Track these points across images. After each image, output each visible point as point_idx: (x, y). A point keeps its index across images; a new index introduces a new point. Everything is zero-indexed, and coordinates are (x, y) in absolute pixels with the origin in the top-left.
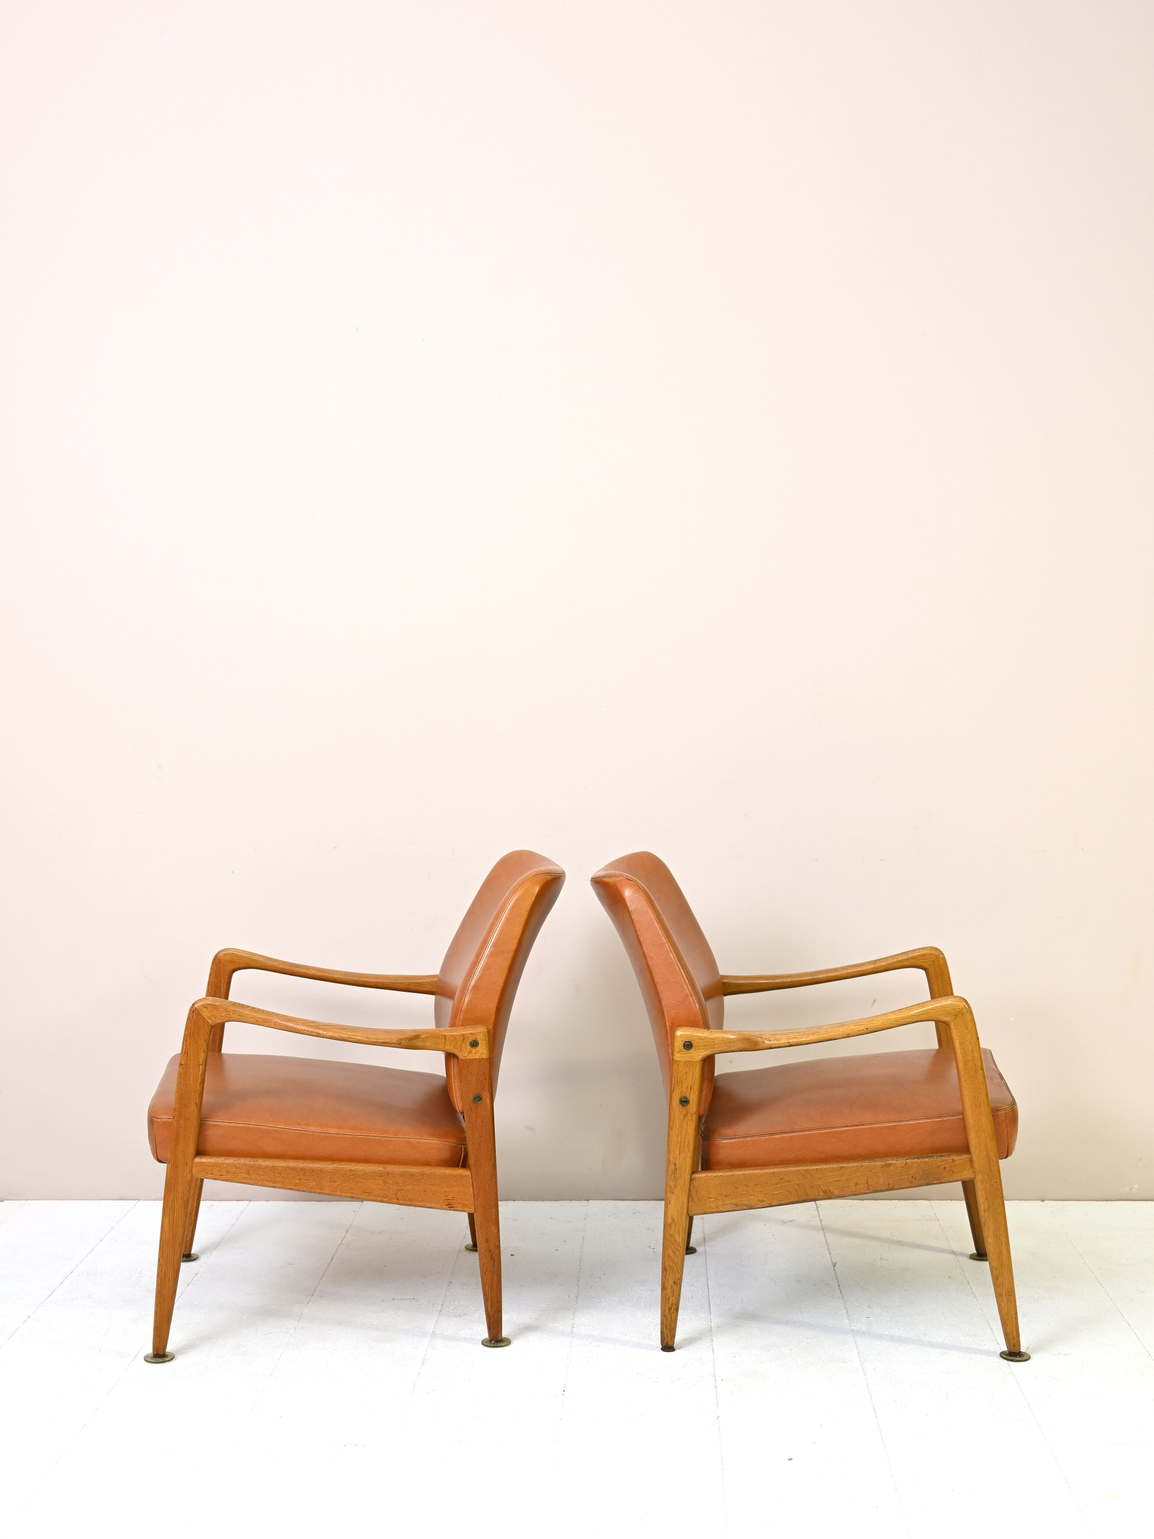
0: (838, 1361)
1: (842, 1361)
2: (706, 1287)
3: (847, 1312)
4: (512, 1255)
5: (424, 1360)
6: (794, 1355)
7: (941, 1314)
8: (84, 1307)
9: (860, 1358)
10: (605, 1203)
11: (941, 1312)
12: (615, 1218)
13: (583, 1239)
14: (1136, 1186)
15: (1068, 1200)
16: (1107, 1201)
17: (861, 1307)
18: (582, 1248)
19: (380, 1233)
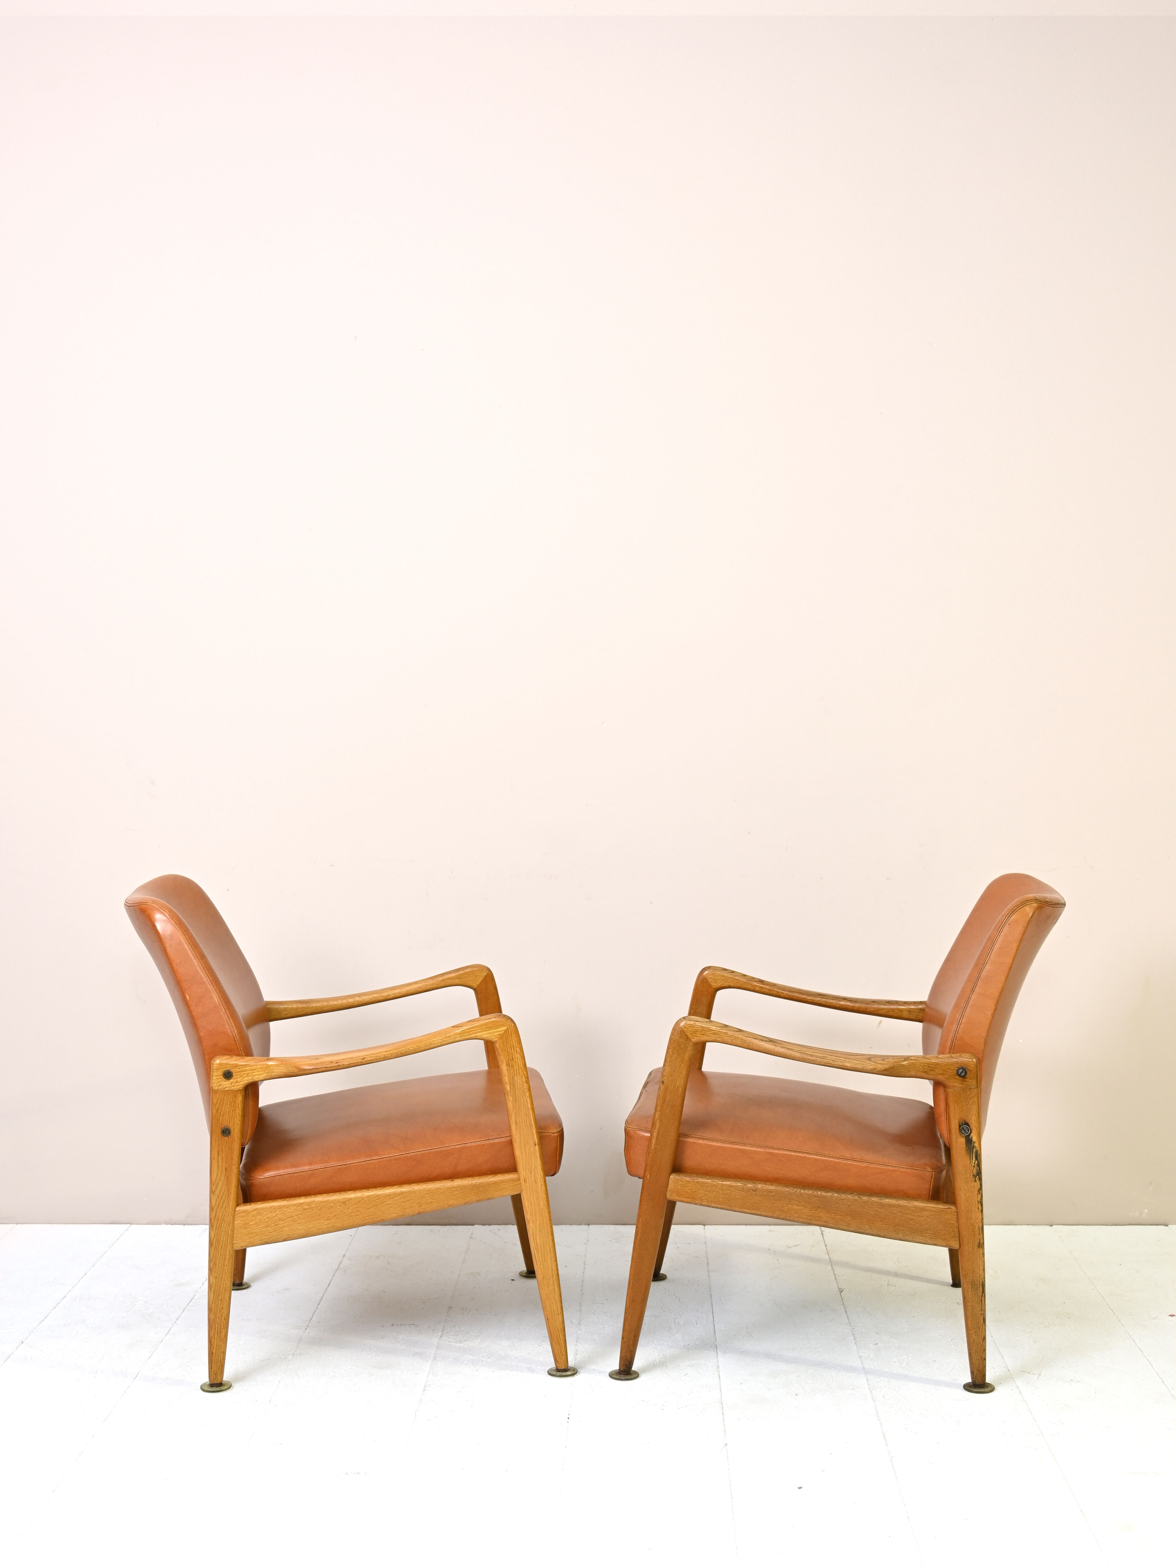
0: (847, 1388)
1: (851, 1388)
2: (711, 1313)
3: (855, 1338)
4: (512, 1280)
5: (425, 1387)
6: (802, 1381)
7: (950, 1341)
8: (78, 1333)
9: (869, 1385)
10: (605, 1227)
11: (950, 1339)
12: (616, 1242)
13: (585, 1264)
14: (1146, 1211)
15: (1077, 1225)
16: (1116, 1225)
17: (868, 1333)
18: (584, 1273)
19: (378, 1257)
